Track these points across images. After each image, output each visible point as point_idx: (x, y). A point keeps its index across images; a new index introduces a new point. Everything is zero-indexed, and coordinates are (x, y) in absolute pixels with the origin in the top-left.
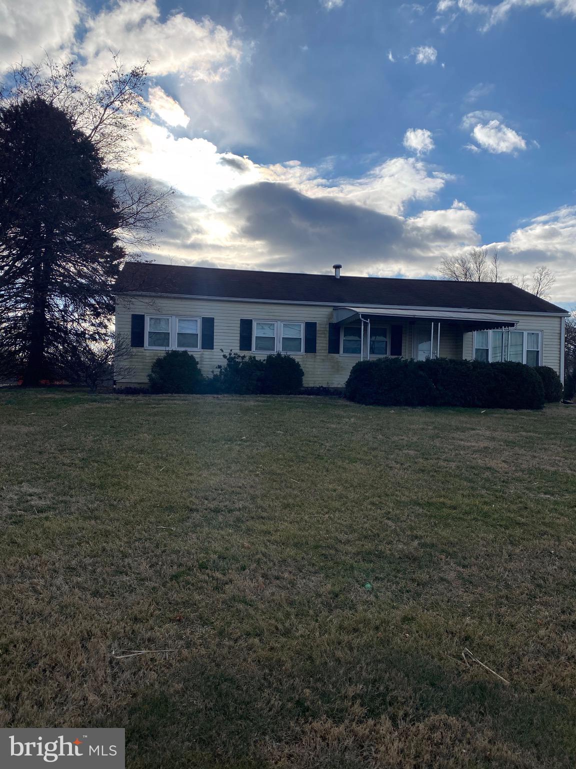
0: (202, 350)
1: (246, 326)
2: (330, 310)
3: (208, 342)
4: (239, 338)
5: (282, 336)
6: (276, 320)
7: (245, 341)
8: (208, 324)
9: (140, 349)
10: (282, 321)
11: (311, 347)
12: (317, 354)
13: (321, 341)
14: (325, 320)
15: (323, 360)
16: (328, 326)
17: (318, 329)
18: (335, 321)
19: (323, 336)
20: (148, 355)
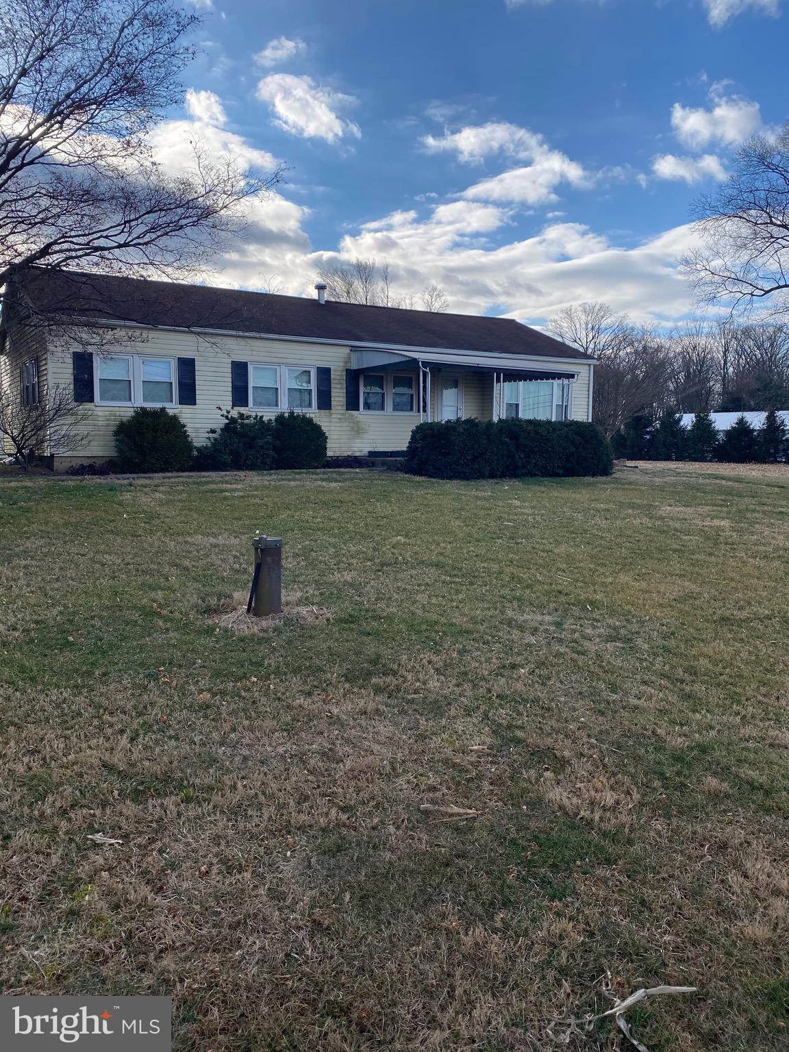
0: (180, 406)
1: (240, 371)
2: (347, 350)
3: (188, 394)
4: (230, 389)
5: (287, 387)
6: (279, 364)
7: (240, 394)
8: (187, 367)
9: (88, 406)
10: (287, 365)
11: (325, 402)
12: (332, 411)
13: (337, 394)
14: (341, 364)
15: (340, 419)
16: (344, 373)
17: (332, 376)
18: (354, 366)
19: (339, 386)
20: (100, 413)
